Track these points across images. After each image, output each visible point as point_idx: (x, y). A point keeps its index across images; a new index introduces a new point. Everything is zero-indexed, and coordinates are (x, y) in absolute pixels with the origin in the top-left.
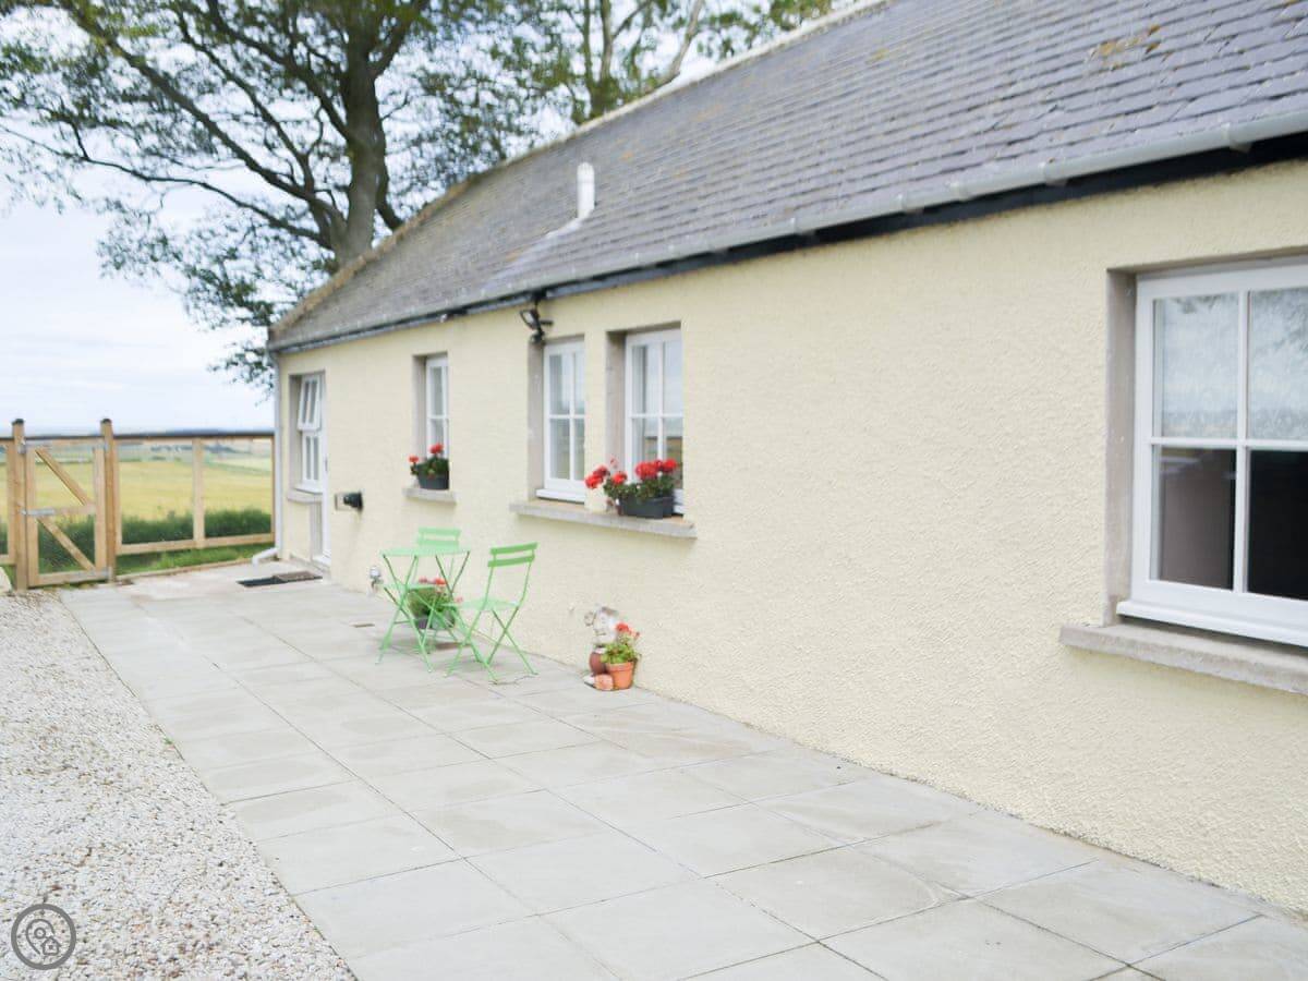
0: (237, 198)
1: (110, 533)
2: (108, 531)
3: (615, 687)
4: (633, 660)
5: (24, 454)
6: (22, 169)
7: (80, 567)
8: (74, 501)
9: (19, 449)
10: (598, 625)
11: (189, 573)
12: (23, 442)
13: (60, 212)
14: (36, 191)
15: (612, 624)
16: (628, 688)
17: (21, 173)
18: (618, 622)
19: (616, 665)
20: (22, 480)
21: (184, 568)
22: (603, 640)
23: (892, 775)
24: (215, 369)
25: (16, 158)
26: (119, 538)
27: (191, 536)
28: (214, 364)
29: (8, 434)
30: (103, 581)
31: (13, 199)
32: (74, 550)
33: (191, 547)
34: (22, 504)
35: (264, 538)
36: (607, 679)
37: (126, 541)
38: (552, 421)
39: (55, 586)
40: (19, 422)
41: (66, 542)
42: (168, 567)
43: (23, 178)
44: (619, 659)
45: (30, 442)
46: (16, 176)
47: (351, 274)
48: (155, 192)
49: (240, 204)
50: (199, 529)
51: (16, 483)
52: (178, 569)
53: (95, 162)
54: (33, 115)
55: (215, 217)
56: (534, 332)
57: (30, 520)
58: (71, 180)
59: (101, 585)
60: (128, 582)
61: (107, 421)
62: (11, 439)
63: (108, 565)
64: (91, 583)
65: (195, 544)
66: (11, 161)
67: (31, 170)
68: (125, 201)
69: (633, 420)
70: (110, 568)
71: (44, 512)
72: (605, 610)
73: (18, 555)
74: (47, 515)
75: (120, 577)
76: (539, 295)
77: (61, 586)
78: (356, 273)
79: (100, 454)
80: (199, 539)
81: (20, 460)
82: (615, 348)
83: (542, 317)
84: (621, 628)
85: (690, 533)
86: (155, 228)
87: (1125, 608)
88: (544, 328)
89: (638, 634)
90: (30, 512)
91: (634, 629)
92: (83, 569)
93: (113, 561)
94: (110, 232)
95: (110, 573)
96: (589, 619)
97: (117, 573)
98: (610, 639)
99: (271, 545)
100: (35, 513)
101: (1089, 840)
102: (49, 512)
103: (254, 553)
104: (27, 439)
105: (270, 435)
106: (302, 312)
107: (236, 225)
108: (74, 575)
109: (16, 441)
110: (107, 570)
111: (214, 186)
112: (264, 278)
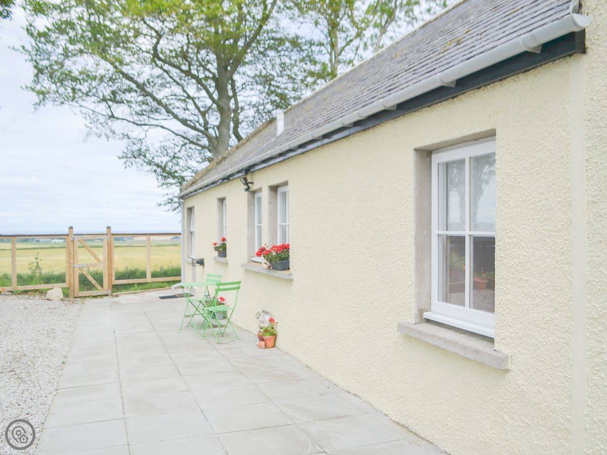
0: (176, 132)
1: (110, 275)
2: (109, 274)
3: (266, 347)
4: (275, 335)
5: (73, 241)
6: (90, 121)
7: (97, 289)
8: (95, 262)
9: (71, 239)
10: (261, 319)
11: (144, 293)
12: (73, 236)
13: (108, 140)
14: (97, 131)
15: (267, 318)
16: (273, 347)
17: (90, 123)
18: (270, 317)
19: (266, 337)
20: (72, 252)
21: (143, 291)
22: (263, 325)
23: (349, 392)
24: (160, 205)
25: (88, 118)
26: (114, 278)
27: (146, 277)
28: (160, 203)
29: (67, 233)
30: (107, 295)
31: (87, 135)
32: (94, 282)
33: (146, 281)
34: (72, 262)
35: (177, 278)
36: (263, 343)
37: (117, 279)
38: (257, 226)
39: (85, 297)
40: (71, 228)
41: (90, 278)
42: (136, 290)
43: (91, 126)
44: (268, 334)
45: (75, 236)
46: (88, 125)
47: (216, 164)
48: (144, 130)
49: (177, 135)
50: (149, 275)
51: (70, 253)
52: (139, 291)
53: (118, 119)
54: (94, 99)
55: (168, 140)
56: (246, 187)
57: (75, 269)
58: (111, 126)
59: (106, 297)
60: (117, 296)
61: (109, 228)
62: (68, 235)
63: (109, 288)
64: (101, 296)
65: (147, 280)
66: (86, 118)
67: (94, 122)
68: (130, 134)
69: (280, 225)
70: (110, 290)
71: (81, 266)
72: (263, 311)
73: (70, 284)
74: (83, 267)
75: (114, 294)
76: (248, 170)
77: (88, 297)
78: (218, 163)
79: (105, 242)
80: (149, 279)
81: (71, 244)
82: (273, 194)
83: (249, 180)
84: (271, 320)
85: (290, 277)
86: (145, 146)
87: (427, 315)
88: (250, 185)
89: (277, 323)
90: (75, 266)
91: (276, 321)
92: (98, 290)
93: (111, 287)
94: (127, 148)
95: (109, 292)
96: (258, 316)
97: (113, 292)
98: (266, 325)
99: (180, 281)
100: (78, 266)
101: (410, 429)
102: (84, 266)
103: (172, 285)
104: (74, 235)
105: (180, 234)
106: (194, 181)
107: (177, 144)
108: (94, 293)
109: (70, 236)
110: (108, 290)
111: (166, 127)
112: (180, 166)
